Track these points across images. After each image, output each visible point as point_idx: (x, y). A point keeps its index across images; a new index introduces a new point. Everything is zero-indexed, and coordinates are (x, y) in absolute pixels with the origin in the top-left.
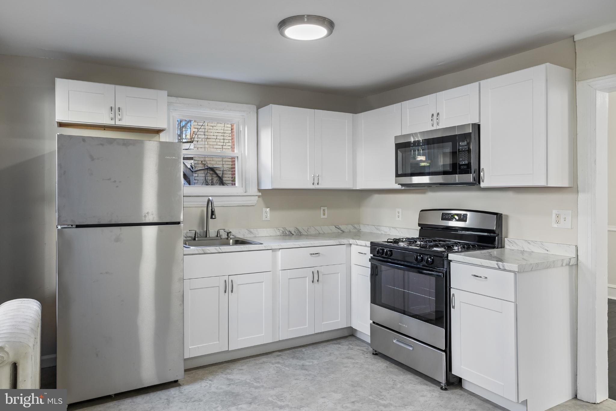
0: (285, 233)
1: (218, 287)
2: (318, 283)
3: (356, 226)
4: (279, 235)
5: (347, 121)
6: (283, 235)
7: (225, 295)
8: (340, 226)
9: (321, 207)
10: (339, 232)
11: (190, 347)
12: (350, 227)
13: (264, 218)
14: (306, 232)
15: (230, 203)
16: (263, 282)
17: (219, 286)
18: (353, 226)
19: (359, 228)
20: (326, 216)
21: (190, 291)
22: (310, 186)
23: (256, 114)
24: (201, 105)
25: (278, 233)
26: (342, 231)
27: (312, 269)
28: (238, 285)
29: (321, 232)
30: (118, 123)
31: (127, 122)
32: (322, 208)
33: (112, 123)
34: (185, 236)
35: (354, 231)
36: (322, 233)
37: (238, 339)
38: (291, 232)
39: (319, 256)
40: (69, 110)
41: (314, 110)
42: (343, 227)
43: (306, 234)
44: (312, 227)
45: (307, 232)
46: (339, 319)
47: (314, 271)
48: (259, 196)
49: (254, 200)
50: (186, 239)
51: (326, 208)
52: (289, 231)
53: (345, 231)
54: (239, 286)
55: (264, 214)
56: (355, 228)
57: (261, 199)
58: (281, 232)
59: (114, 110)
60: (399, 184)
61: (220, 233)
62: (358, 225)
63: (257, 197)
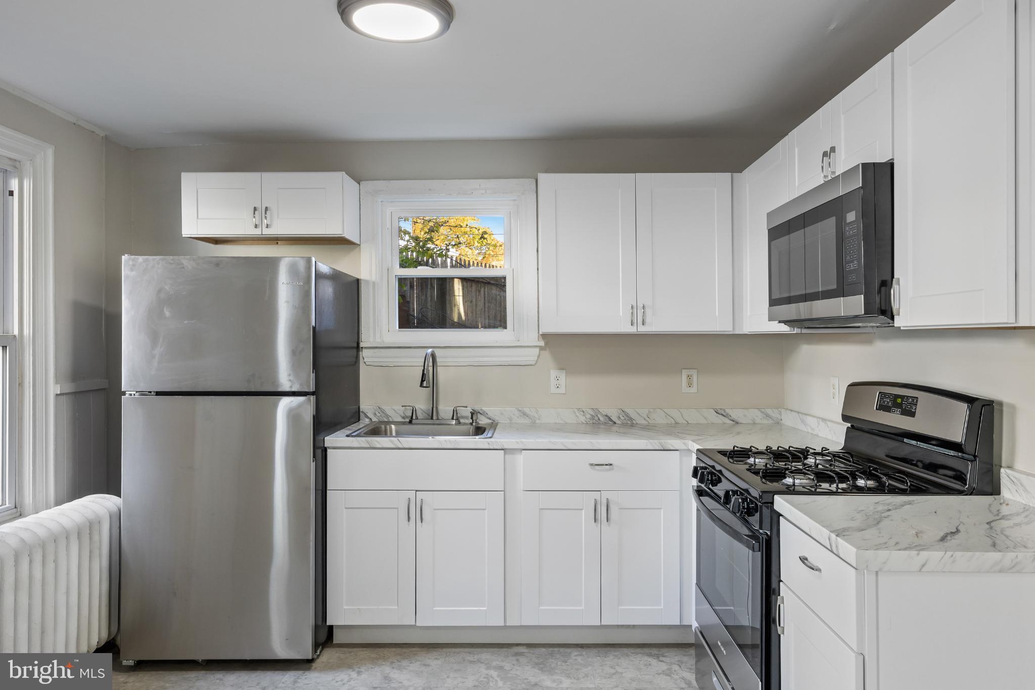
0: (596, 418)
1: (397, 510)
2: (609, 526)
3: (769, 411)
4: (585, 422)
5: (716, 190)
6: (593, 423)
7: (409, 526)
8: (727, 411)
9: (683, 370)
10: (725, 423)
11: (345, 607)
12: (755, 415)
13: (553, 390)
14: (645, 419)
15: (481, 359)
16: (485, 509)
17: (397, 508)
18: (762, 412)
19: (778, 416)
20: (694, 390)
21: (345, 510)
22: (626, 328)
23: (535, 194)
24: (430, 190)
25: (582, 419)
26: (733, 421)
27: (596, 495)
28: (435, 509)
29: (680, 420)
30: (267, 232)
31: (280, 228)
32: (685, 373)
33: (257, 232)
34: (403, 415)
35: (765, 422)
36: (682, 424)
37: (434, 609)
38: (609, 418)
39: (612, 469)
40: (198, 218)
41: (633, 175)
42: (735, 414)
43: (644, 422)
44: (658, 410)
45: (647, 419)
46: (661, 606)
47: (598, 498)
48: (541, 348)
49: (531, 355)
50: (403, 420)
51: (694, 373)
52: (607, 416)
53: (740, 420)
54: (436, 511)
55: (553, 382)
56: (767, 416)
57: (546, 354)
58: (588, 416)
59: (261, 212)
60: (780, 322)
61: (457, 414)
62: (776, 411)
63: (537, 350)
